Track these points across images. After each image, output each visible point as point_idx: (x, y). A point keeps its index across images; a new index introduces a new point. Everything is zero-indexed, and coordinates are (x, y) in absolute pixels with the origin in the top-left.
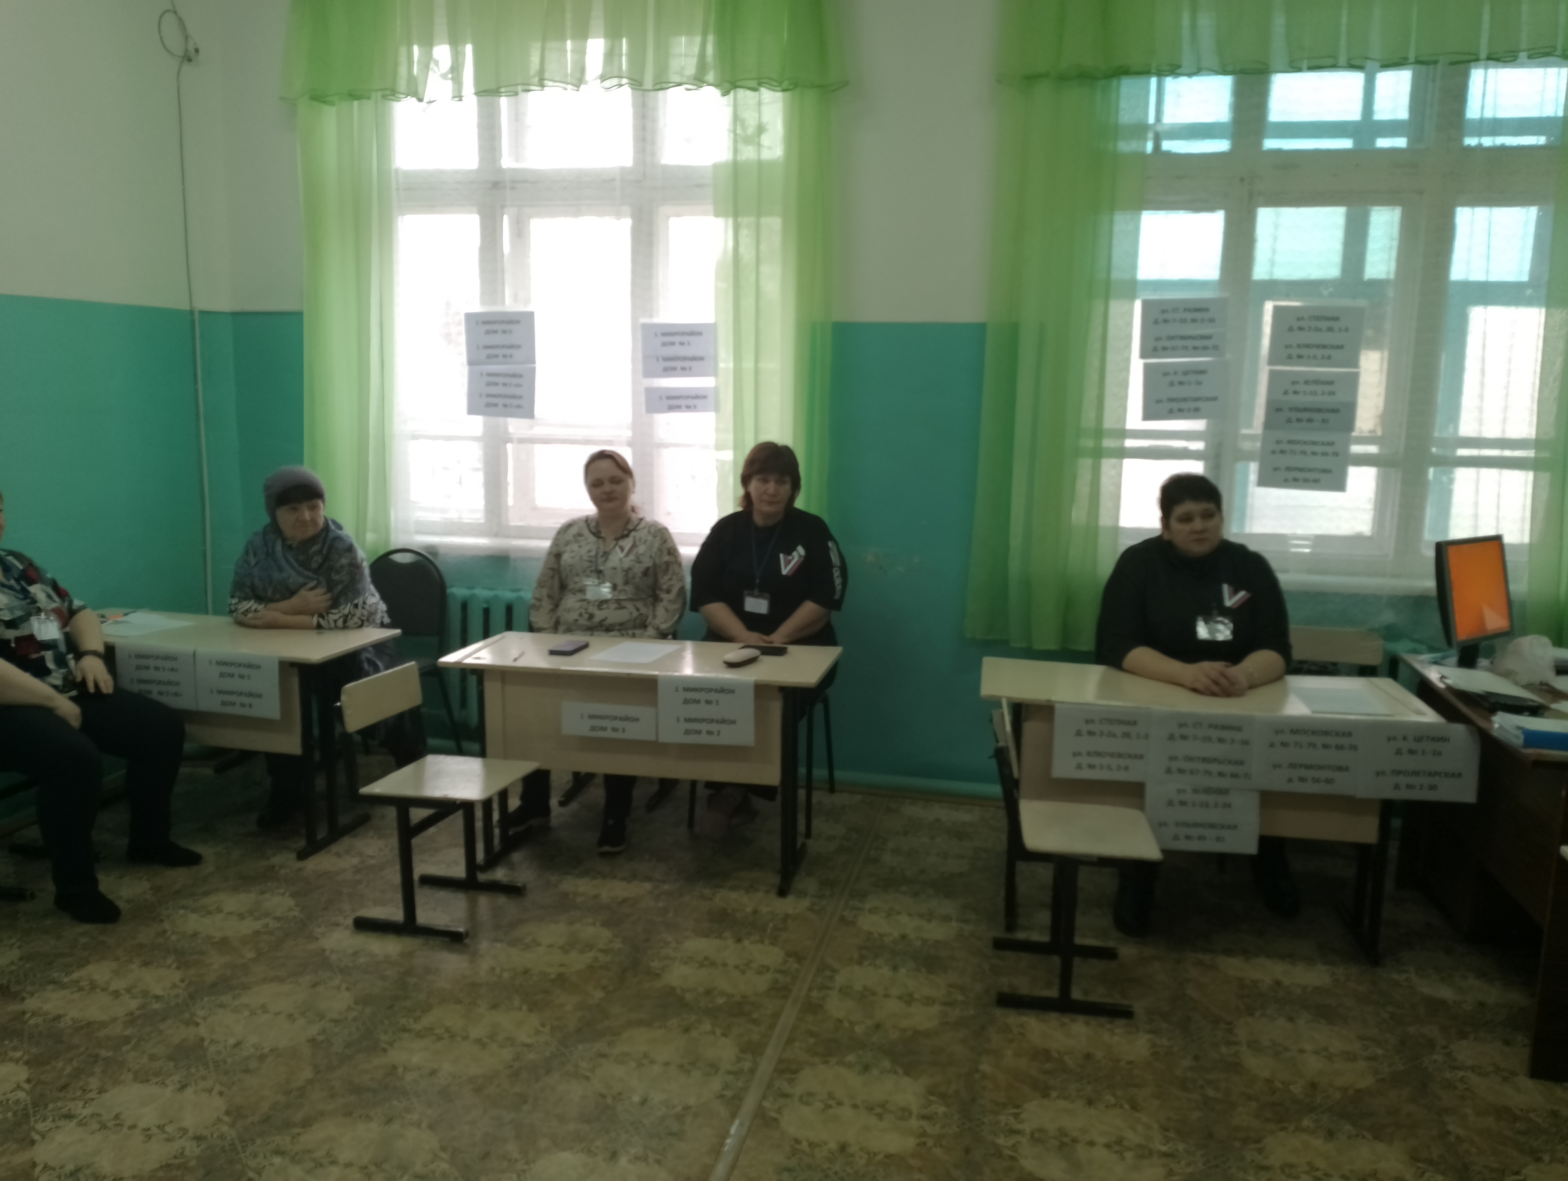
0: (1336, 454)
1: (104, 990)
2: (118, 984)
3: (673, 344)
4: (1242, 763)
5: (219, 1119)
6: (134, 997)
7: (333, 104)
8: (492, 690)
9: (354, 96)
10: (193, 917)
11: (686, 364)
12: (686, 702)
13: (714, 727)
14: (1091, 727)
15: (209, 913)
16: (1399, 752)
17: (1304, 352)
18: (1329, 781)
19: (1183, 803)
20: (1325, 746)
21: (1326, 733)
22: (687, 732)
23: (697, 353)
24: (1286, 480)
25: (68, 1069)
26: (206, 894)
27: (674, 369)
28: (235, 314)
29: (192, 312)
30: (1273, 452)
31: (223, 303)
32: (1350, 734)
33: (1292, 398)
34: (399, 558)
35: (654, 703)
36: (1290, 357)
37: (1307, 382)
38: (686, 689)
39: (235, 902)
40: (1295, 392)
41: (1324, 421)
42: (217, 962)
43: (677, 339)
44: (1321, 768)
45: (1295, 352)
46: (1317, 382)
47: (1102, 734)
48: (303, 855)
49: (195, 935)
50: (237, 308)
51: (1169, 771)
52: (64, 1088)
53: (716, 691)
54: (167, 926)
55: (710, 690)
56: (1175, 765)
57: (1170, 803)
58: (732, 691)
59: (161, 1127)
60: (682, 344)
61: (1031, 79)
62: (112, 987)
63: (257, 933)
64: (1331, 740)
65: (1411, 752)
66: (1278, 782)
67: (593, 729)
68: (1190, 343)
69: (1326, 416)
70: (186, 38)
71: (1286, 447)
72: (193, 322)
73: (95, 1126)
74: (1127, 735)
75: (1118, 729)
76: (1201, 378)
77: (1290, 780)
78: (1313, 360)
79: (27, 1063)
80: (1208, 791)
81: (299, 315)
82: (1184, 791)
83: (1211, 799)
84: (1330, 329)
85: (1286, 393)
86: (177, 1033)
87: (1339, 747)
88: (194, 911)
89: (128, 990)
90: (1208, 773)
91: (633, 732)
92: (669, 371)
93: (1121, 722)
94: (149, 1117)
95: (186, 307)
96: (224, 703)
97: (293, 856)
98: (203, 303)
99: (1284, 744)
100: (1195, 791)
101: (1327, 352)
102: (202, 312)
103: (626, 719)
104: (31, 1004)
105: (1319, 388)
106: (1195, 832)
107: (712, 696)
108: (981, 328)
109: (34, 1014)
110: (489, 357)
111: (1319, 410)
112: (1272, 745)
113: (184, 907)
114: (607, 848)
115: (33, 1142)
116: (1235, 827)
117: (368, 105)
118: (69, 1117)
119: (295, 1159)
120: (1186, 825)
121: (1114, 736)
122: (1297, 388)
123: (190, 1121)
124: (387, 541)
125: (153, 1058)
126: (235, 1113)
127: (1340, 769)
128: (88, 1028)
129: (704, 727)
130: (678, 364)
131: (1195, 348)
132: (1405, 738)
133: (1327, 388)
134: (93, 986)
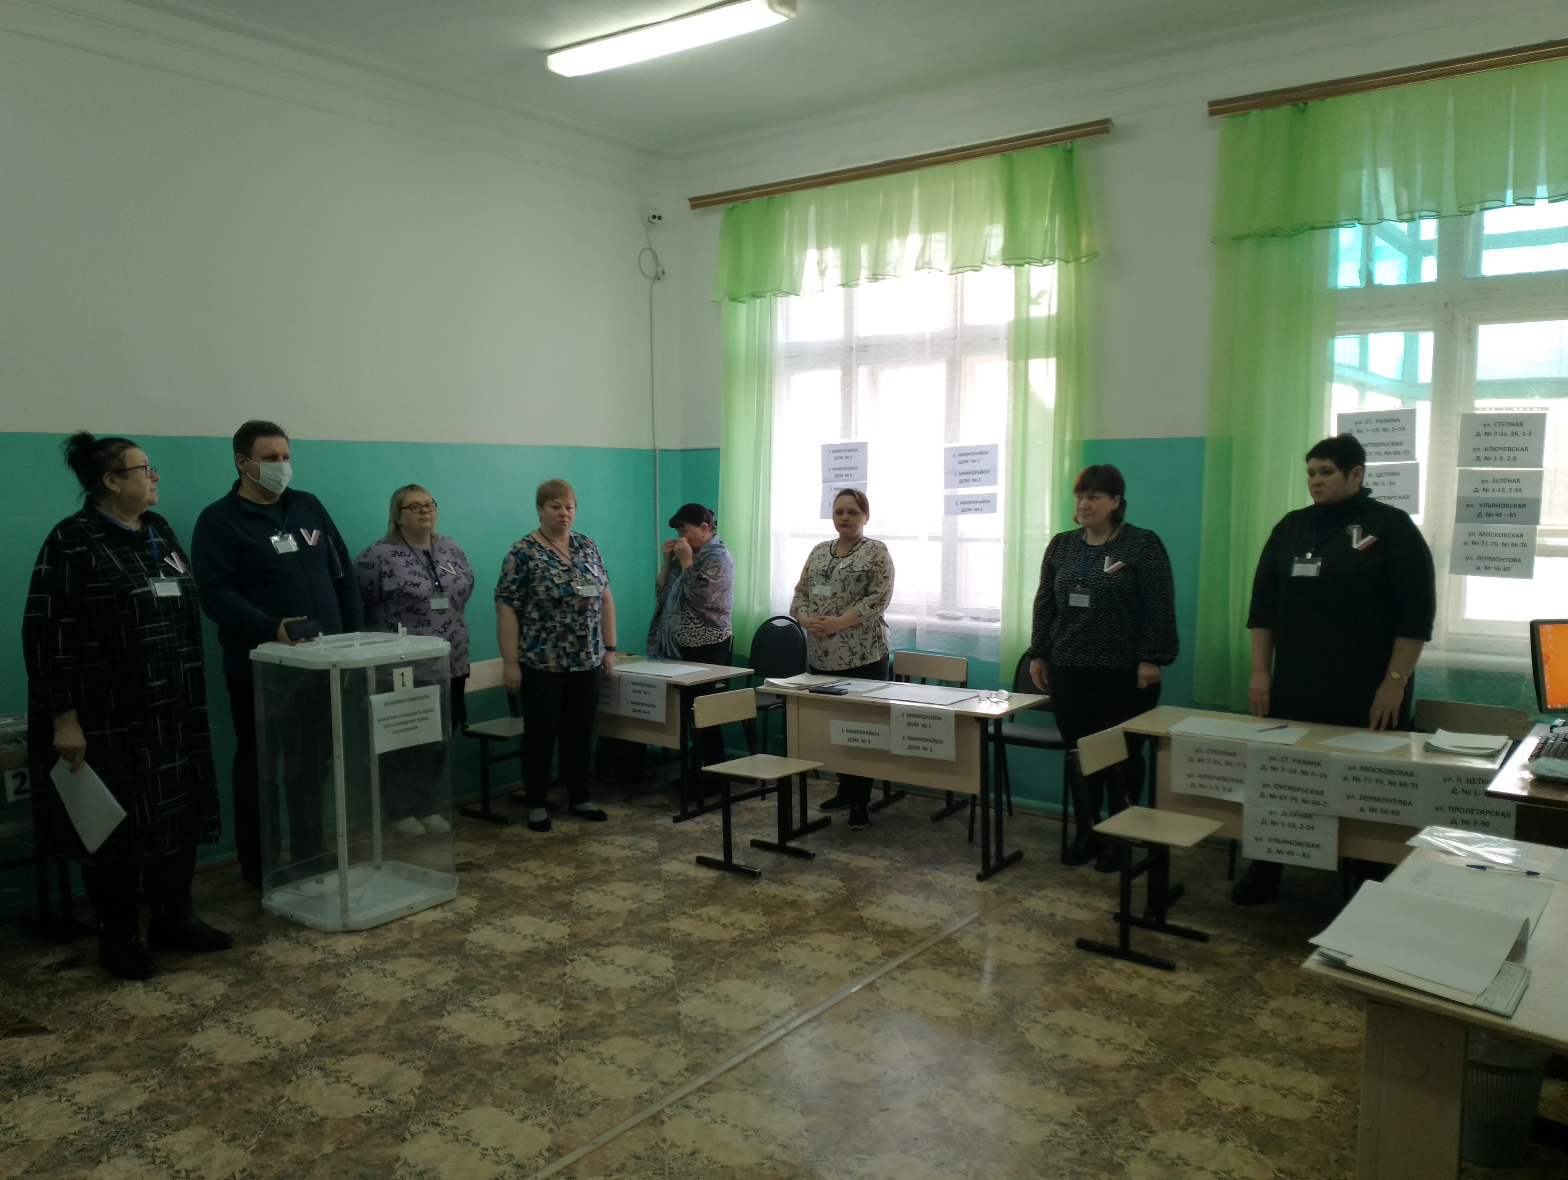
0: (1524, 545)
1: (531, 873)
2: (540, 872)
3: (967, 462)
4: (1322, 793)
5: (563, 937)
6: (545, 878)
7: (744, 302)
8: (791, 710)
9: (755, 296)
10: (596, 845)
11: (976, 476)
12: (909, 724)
13: (928, 745)
14: (1200, 755)
15: (606, 844)
16: (1454, 791)
17: (1491, 454)
18: (1396, 813)
19: (1274, 823)
20: (1391, 783)
21: (1391, 772)
22: (910, 747)
23: (985, 468)
24: (1478, 568)
25: (498, 905)
26: (610, 834)
27: (968, 481)
28: (682, 450)
29: (655, 451)
30: (1466, 543)
31: (676, 445)
32: (1412, 774)
33: (1482, 494)
34: (779, 623)
35: (888, 723)
36: (1478, 459)
37: (1495, 481)
38: (909, 715)
39: (621, 840)
40: (1485, 490)
41: (1511, 515)
42: (598, 868)
43: (970, 458)
44: (1387, 801)
45: (1482, 454)
46: (1504, 481)
47: (1209, 761)
48: (676, 820)
49: (593, 854)
50: (685, 447)
51: (1262, 795)
52: (493, 912)
53: (929, 717)
54: (579, 848)
55: (925, 717)
56: (1267, 791)
57: (1264, 822)
58: (940, 718)
59: (532, 936)
60: (973, 461)
61: (1239, 239)
62: (536, 873)
63: (628, 857)
64: (1397, 779)
65: (1466, 792)
66: (1352, 811)
67: (849, 740)
68: (1382, 449)
69: (1513, 510)
70: (658, 264)
71: (1477, 538)
72: (655, 457)
73: (501, 930)
74: (1229, 763)
75: (1222, 758)
76: (1395, 479)
77: (1362, 810)
78: (1500, 461)
79: (480, 900)
80: (1294, 814)
81: (718, 450)
82: (1275, 813)
83: (1298, 821)
84: (1515, 434)
85: (1476, 490)
86: (560, 897)
87: (1403, 785)
88: (598, 842)
89: (544, 875)
90: (1294, 799)
91: (875, 743)
92: (963, 482)
93: (1225, 753)
94: (529, 931)
95: (652, 448)
96: (634, 711)
97: (671, 820)
98: (661, 445)
99: (1356, 779)
100: (1284, 814)
101: (1511, 454)
102: (660, 450)
103: (871, 733)
104: (492, 874)
105: (1507, 486)
106: (1285, 848)
107: (927, 721)
108: (1200, 442)
109: (491, 879)
110: (836, 476)
111: (1507, 506)
112: (1346, 779)
113: (594, 840)
114: (856, 826)
115: (469, 932)
116: (1318, 846)
117: (766, 301)
118: (490, 924)
119: (593, 960)
120: (1277, 841)
121: (1219, 763)
122: (1486, 485)
123: (549, 935)
124: (769, 611)
125: (542, 906)
126: (573, 936)
127: (1404, 803)
128: (515, 889)
129: (920, 744)
130: (970, 477)
131: (1387, 453)
132: (1459, 780)
133: (1513, 486)
134: (526, 871)
